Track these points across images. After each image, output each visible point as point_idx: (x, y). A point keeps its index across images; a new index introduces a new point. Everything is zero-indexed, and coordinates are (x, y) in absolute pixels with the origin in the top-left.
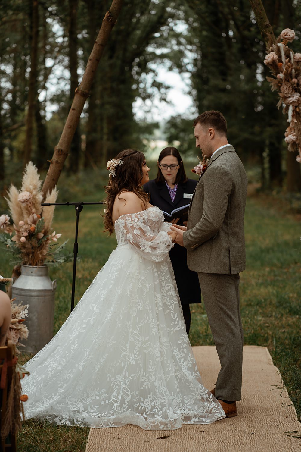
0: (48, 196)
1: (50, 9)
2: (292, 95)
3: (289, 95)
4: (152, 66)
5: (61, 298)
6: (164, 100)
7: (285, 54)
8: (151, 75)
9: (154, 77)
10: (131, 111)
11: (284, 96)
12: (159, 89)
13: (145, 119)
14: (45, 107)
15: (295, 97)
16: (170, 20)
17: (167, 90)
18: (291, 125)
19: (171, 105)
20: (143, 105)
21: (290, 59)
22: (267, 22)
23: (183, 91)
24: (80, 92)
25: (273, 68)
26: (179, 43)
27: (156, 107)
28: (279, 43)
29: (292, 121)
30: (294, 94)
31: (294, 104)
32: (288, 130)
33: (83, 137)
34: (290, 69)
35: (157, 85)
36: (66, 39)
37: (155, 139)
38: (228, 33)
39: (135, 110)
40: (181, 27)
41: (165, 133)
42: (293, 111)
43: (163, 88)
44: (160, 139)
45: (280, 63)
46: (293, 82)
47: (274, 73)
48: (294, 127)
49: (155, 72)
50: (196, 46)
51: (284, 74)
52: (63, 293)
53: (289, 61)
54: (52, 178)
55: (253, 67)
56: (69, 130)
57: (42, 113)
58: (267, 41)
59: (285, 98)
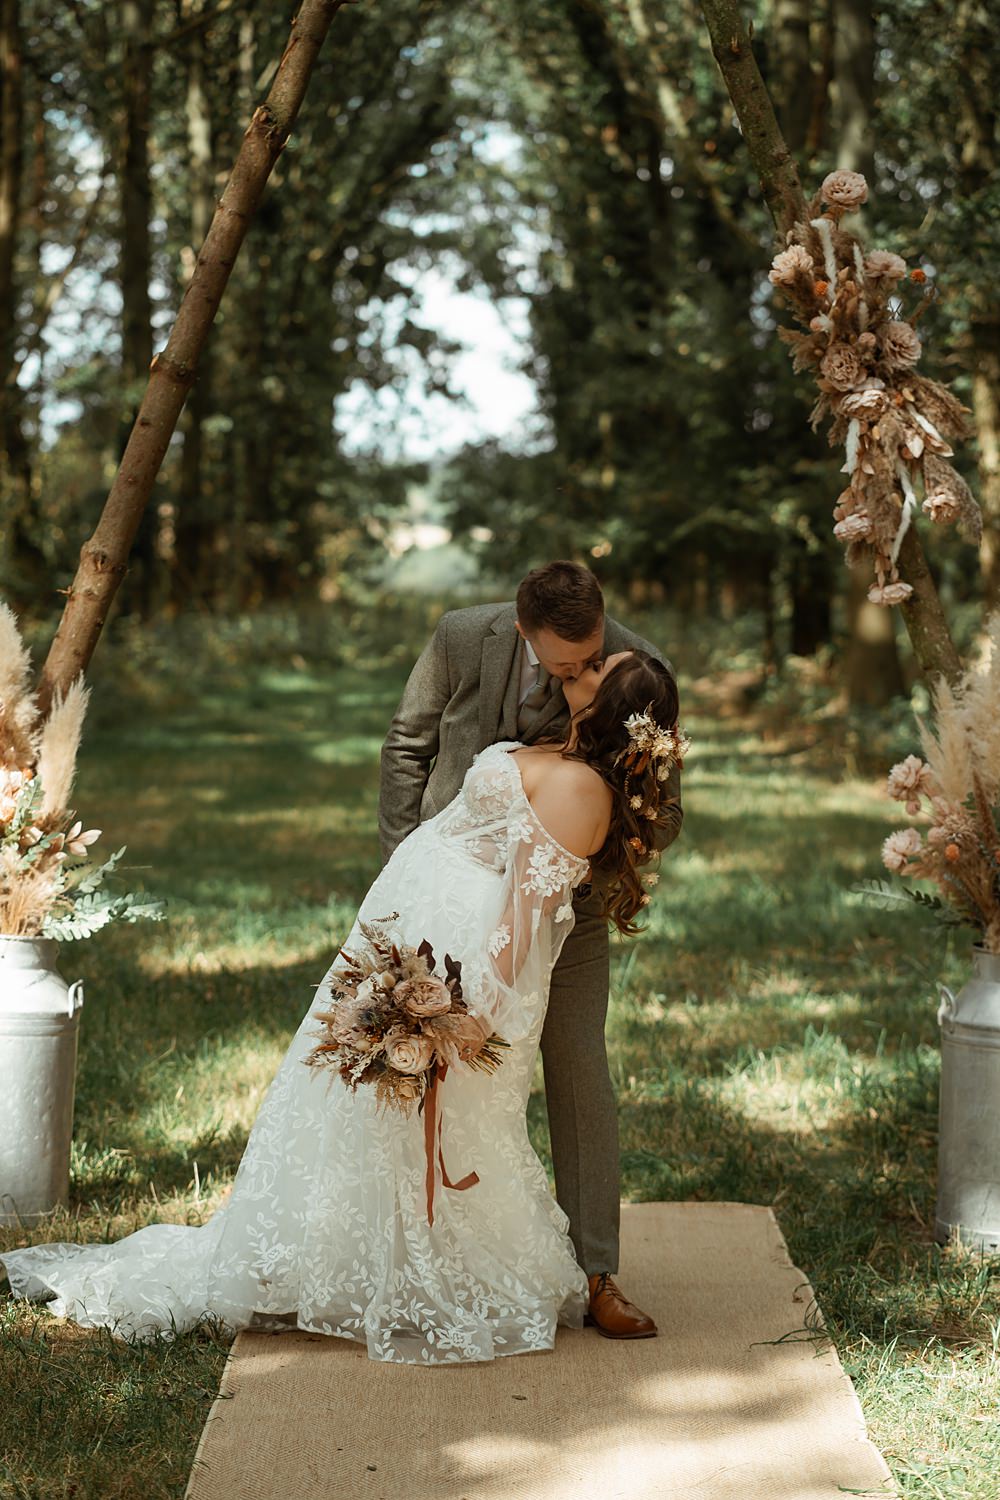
0: (57, 706)
1: (57, 77)
2: (858, 385)
3: (850, 386)
4: (401, 272)
5: (94, 1044)
6: (442, 388)
7: (836, 253)
8: (399, 303)
9: (406, 311)
10: (331, 427)
11: (833, 388)
12: (424, 354)
13: (376, 451)
14: (38, 407)
15: (866, 393)
16: (461, 121)
17: (452, 358)
18: (853, 483)
19: (463, 409)
20: (369, 406)
21: (854, 268)
22: (780, 148)
23: (506, 358)
24: (167, 367)
25: (799, 298)
26: (491, 200)
27: (415, 411)
28: (816, 218)
29: (859, 470)
30: (863, 383)
31: (865, 416)
32: (843, 498)
33: (166, 510)
34: (851, 303)
35: (418, 338)
36: (111, 181)
37: (409, 522)
38: (659, 165)
39: (341, 423)
40: (500, 146)
41: (442, 499)
42: (861, 438)
43: (437, 348)
44: (426, 518)
45: (821, 283)
46: (860, 345)
47: (802, 315)
48: (864, 490)
49: (414, 297)
50: (550, 207)
51: (834, 318)
52: (101, 1029)
53: (851, 277)
54: (73, 649)
55: (740, 283)
56: (131, 491)
57: (28, 429)
58: (779, 210)
59: (839, 395)
